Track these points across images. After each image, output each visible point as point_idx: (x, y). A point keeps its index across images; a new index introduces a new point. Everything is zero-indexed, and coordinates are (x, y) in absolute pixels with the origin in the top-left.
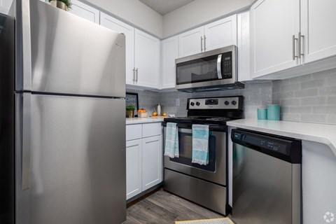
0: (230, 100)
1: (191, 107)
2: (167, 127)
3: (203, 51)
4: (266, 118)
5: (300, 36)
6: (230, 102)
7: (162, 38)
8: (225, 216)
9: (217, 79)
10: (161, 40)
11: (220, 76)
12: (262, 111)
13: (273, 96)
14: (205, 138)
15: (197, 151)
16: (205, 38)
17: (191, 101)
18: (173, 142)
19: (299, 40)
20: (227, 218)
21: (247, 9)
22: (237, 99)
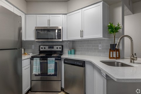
0: (59, 47)
1: (41, 50)
2: (34, 60)
3: (49, 26)
4: (71, 54)
5: (82, 31)
6: (59, 48)
7: (26, 13)
8: (60, 92)
9: (56, 39)
10: (25, 14)
11: (57, 38)
12: (70, 51)
13: (72, 46)
14: (53, 63)
15: (50, 69)
16: (50, 20)
17: (41, 47)
18: (38, 67)
19: (82, 32)
20: (62, 92)
21: (66, 14)
22: (61, 47)
